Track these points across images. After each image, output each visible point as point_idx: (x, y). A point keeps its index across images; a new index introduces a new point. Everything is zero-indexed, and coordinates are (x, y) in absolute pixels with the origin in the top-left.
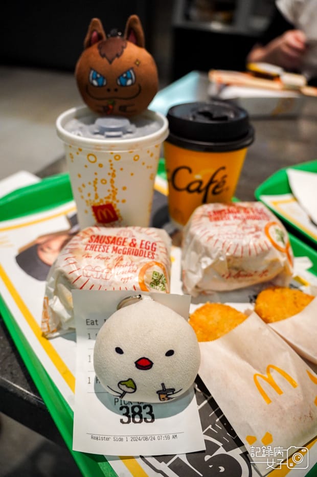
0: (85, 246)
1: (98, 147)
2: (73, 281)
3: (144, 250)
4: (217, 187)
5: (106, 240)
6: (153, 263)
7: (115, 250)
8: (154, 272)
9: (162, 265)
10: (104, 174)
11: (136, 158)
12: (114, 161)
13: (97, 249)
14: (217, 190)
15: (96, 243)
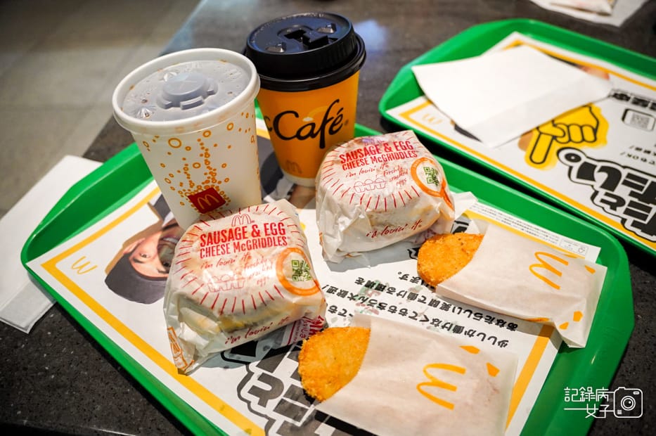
0: (199, 253)
1: (180, 130)
2: (200, 301)
3: (272, 236)
4: (334, 124)
5: (221, 237)
6: (289, 251)
7: (237, 247)
8: (292, 261)
9: (299, 250)
10: (195, 156)
11: (230, 127)
12: (204, 140)
13: (215, 253)
14: (335, 128)
15: (210, 245)
